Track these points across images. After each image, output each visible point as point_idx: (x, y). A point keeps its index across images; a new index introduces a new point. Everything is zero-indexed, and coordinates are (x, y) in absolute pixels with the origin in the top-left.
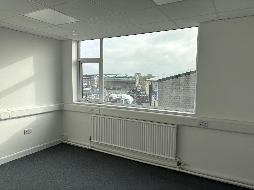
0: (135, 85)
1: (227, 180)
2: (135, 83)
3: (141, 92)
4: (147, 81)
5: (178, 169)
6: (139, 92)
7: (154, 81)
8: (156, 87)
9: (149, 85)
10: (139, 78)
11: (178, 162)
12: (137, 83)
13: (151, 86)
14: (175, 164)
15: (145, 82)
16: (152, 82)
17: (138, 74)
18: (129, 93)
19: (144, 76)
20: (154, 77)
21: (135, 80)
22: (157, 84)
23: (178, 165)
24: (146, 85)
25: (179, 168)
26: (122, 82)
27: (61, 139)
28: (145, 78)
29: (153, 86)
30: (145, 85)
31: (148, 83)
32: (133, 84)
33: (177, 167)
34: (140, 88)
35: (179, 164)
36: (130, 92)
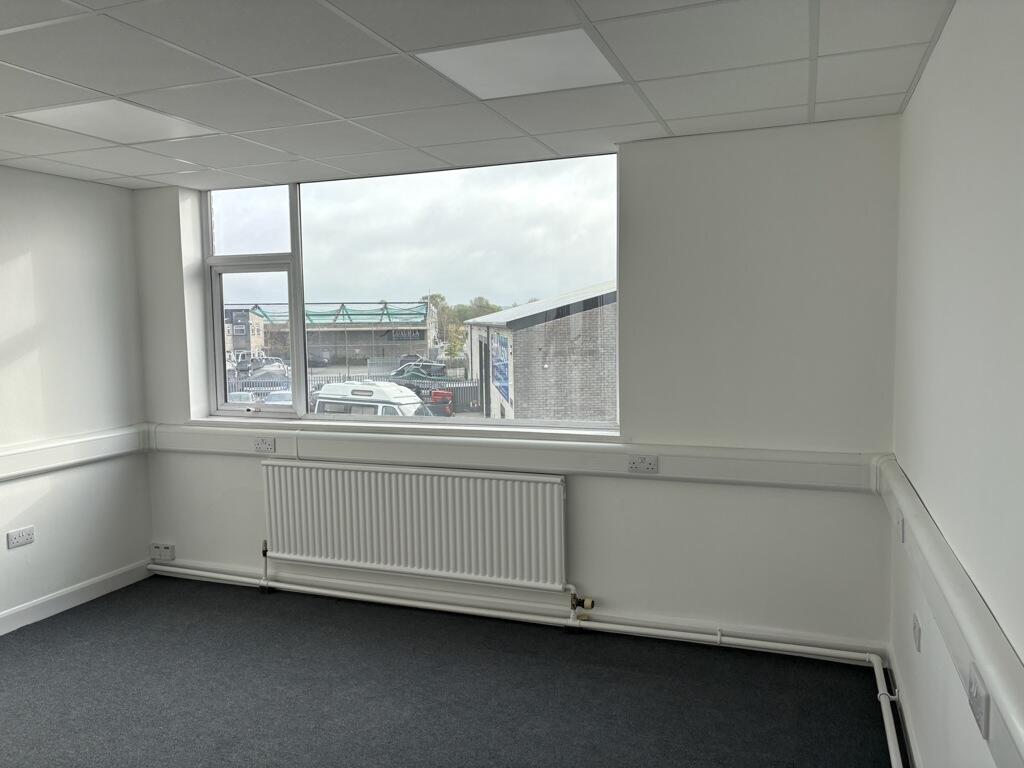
0: (422, 342)
1: (722, 635)
2: (422, 334)
3: (450, 372)
4: (471, 325)
5: (574, 619)
6: (442, 371)
7: (499, 327)
8: (503, 349)
9: (481, 343)
10: (438, 313)
11: (574, 596)
12: (432, 334)
13: (487, 346)
14: (565, 606)
15: (462, 328)
16: (492, 332)
17: (433, 297)
18: (399, 378)
19: (459, 306)
20: (499, 309)
21: (424, 323)
22: (508, 336)
23: (574, 607)
24: (468, 341)
25: (578, 617)
26: (370, 332)
27: (148, 559)
28: (462, 315)
29: (494, 345)
30: (463, 340)
31: (476, 334)
32: (414, 339)
33: (572, 614)
34: (442, 356)
35: (579, 603)
36: (403, 371)
